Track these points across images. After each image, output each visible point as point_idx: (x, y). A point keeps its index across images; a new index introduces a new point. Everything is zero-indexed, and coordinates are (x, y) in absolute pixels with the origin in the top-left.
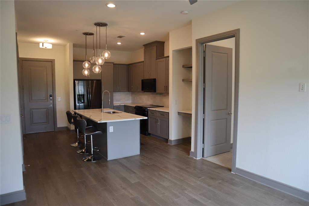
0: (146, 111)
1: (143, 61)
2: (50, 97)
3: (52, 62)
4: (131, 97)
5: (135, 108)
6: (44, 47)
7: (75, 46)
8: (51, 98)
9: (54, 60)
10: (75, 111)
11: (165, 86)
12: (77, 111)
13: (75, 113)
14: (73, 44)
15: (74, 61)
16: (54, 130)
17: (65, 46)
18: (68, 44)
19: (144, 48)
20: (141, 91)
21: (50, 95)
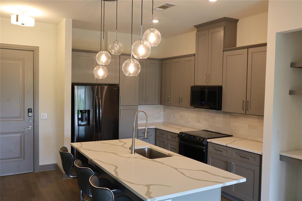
0: (204, 146)
1: (195, 55)
2: (28, 112)
3: (34, 51)
4: (162, 113)
5: (178, 137)
6: (19, 23)
7: (76, 24)
8: (30, 114)
9: (38, 47)
10: (73, 144)
11: (244, 101)
12: (76, 145)
13: (73, 148)
14: (73, 20)
15: (73, 50)
16: (33, 171)
17: (57, 24)
18: (64, 21)
19: (196, 32)
20: (190, 107)
21: (29, 109)
